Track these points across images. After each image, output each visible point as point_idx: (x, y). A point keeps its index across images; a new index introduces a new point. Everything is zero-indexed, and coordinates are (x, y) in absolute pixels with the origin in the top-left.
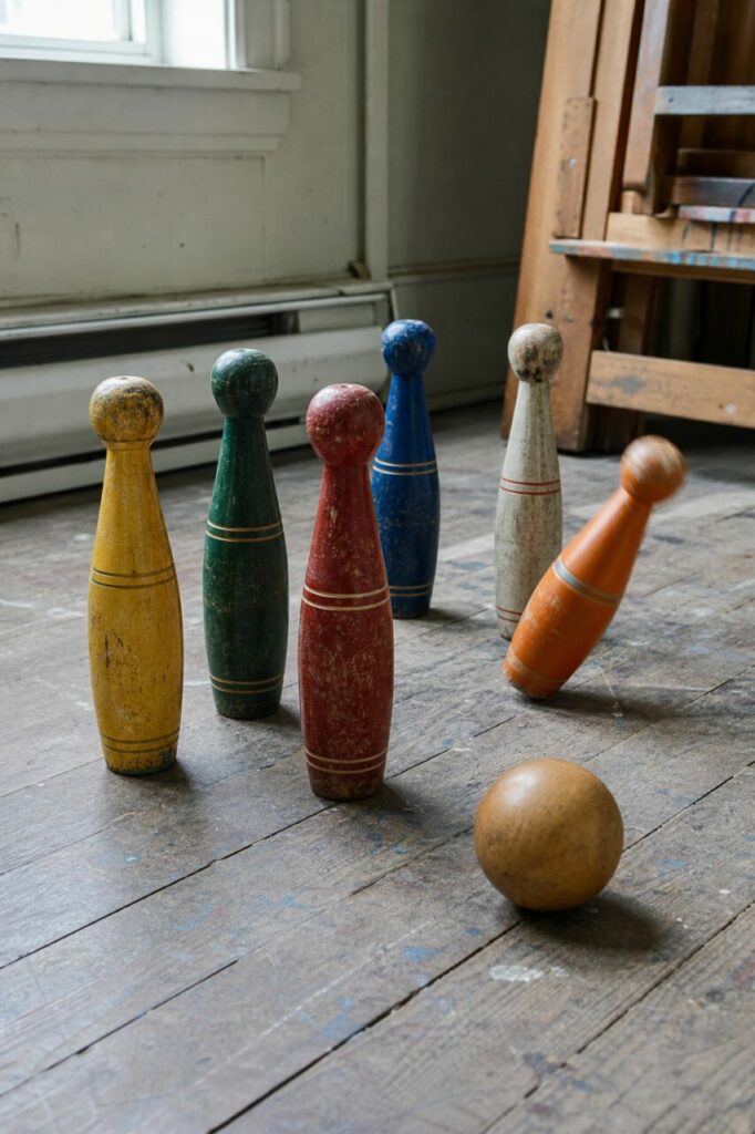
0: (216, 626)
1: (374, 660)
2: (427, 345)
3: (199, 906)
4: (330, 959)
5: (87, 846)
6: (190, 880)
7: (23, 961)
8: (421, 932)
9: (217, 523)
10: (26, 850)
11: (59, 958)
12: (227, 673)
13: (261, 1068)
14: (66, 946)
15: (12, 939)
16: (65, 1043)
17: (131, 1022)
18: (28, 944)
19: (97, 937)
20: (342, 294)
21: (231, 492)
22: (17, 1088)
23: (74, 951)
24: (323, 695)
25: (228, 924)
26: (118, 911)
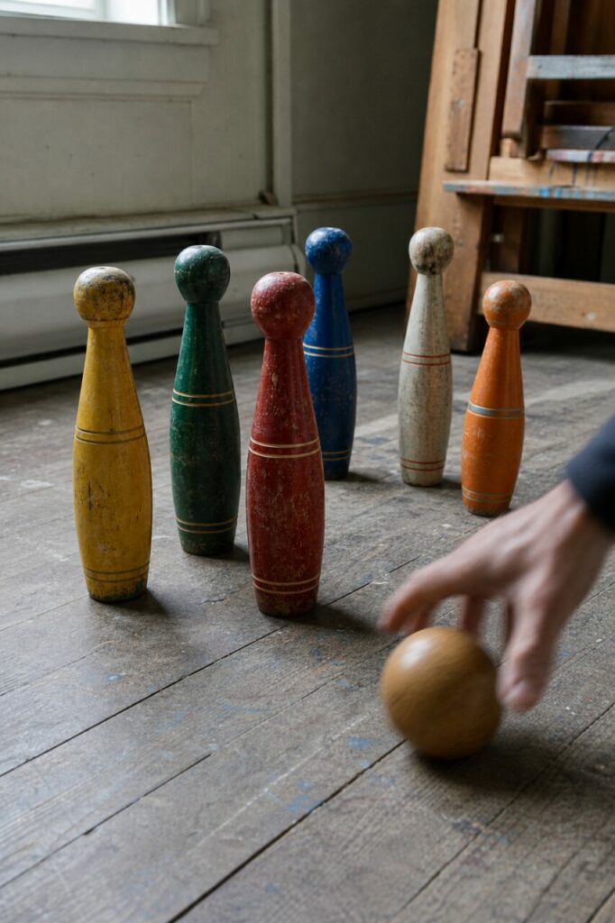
0: (182, 477)
1: (309, 500)
2: (344, 248)
3: (173, 713)
4: (287, 750)
5: (73, 669)
6: (164, 692)
7: (29, 764)
8: (360, 726)
9: (181, 391)
10: (22, 674)
11: (61, 759)
12: (191, 517)
13: (240, 838)
14: (66, 750)
15: (18, 746)
16: (74, 826)
17: (128, 806)
18: (33, 749)
19: (91, 742)
20: (256, 218)
21: (193, 364)
22: (36, 866)
23: (72, 753)
24: (268, 529)
25: (199, 726)
26: (106, 719)
